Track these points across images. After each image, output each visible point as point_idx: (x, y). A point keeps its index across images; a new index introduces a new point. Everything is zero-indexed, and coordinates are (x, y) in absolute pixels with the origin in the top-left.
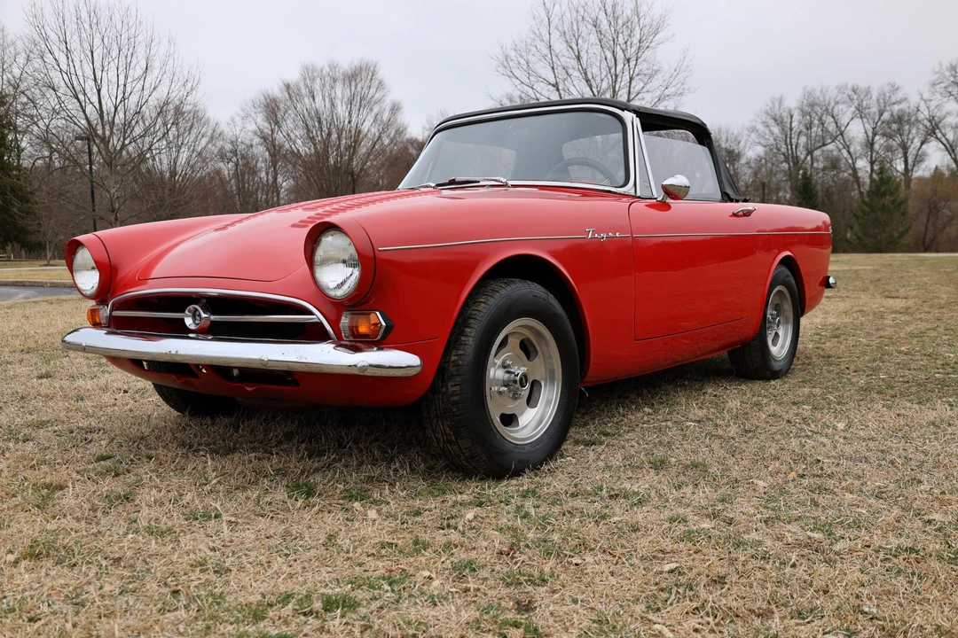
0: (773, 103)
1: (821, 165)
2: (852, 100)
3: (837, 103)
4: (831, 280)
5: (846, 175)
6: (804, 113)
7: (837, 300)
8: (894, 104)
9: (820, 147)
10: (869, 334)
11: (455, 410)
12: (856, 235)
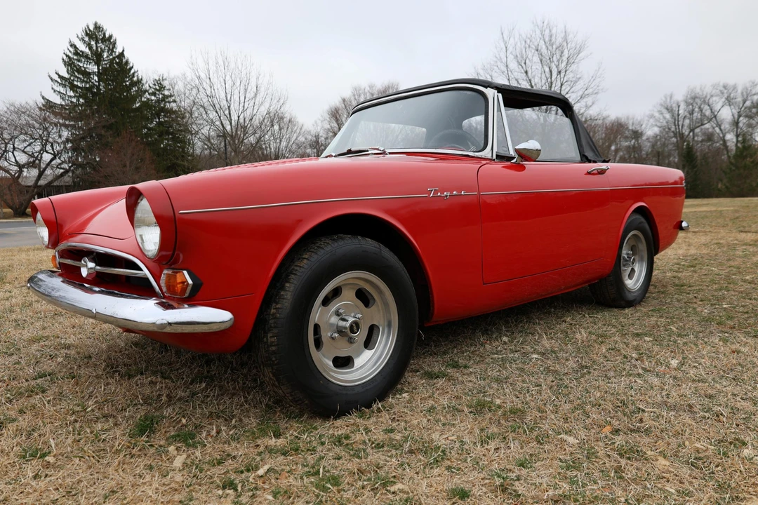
0: (666, 98)
1: (700, 139)
2: (723, 93)
3: (712, 96)
4: (684, 224)
5: (718, 144)
6: (688, 104)
7: (701, 234)
8: (754, 95)
9: (699, 126)
10: (721, 264)
11: (274, 359)
12: (725, 185)
